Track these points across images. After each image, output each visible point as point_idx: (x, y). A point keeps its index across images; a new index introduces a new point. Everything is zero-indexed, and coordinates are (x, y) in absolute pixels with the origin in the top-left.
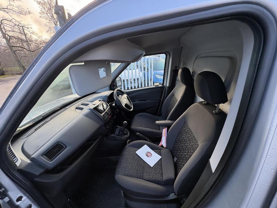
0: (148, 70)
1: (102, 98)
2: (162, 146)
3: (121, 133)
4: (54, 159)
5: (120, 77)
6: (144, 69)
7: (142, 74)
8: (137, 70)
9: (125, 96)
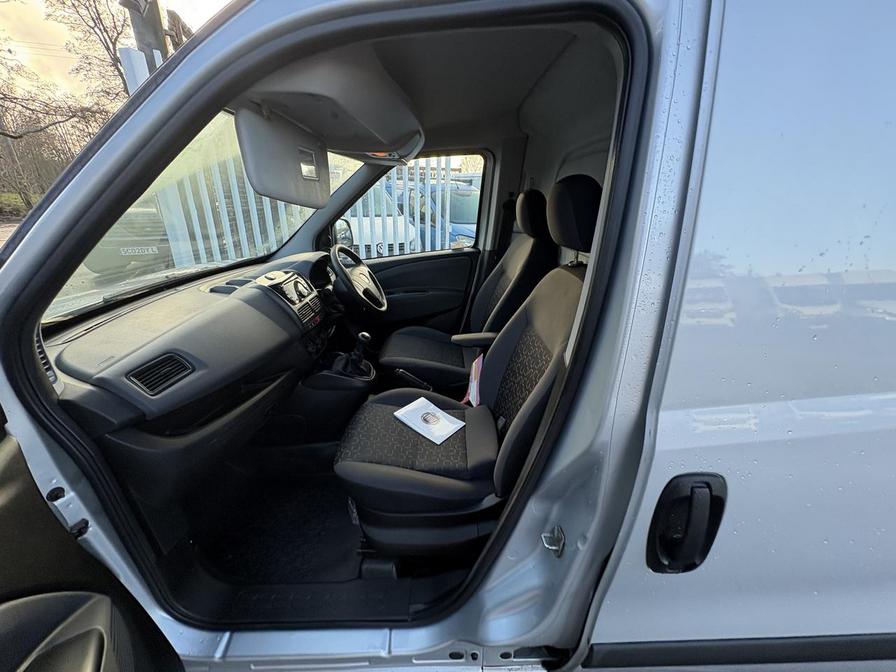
0: (433, 220)
1: (293, 268)
2: (469, 403)
3: (349, 369)
4: (164, 389)
5: (346, 221)
6: (423, 219)
7: (414, 232)
8: (401, 219)
9: (364, 270)
